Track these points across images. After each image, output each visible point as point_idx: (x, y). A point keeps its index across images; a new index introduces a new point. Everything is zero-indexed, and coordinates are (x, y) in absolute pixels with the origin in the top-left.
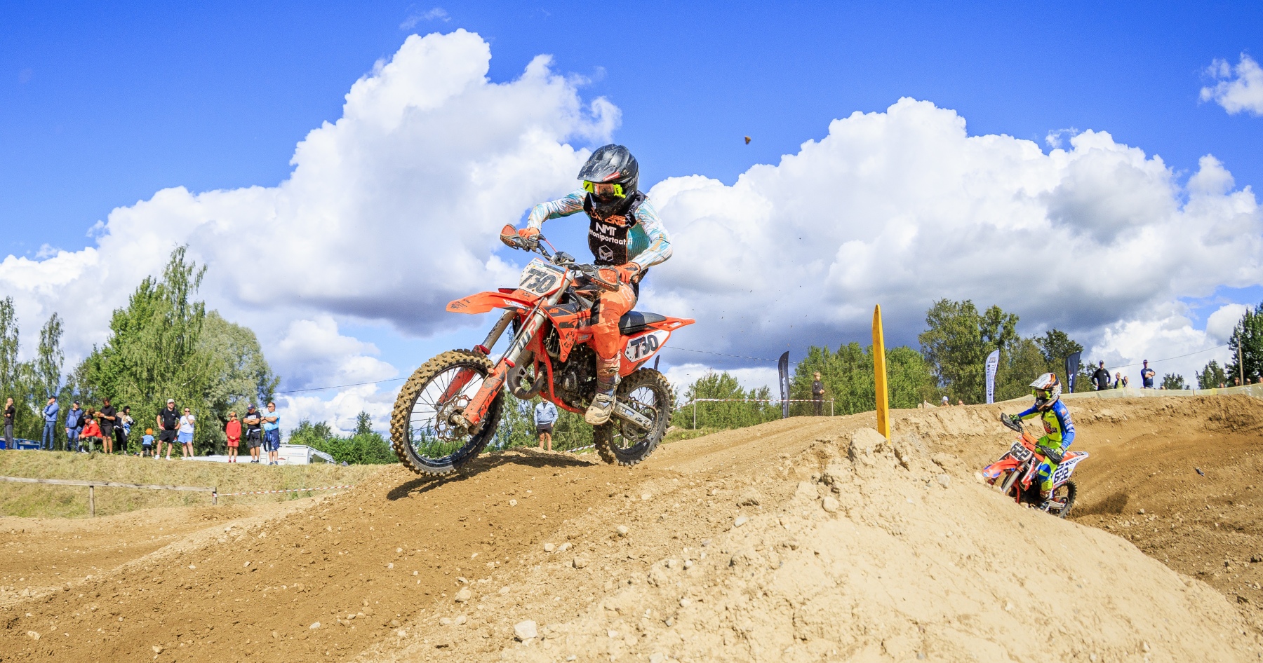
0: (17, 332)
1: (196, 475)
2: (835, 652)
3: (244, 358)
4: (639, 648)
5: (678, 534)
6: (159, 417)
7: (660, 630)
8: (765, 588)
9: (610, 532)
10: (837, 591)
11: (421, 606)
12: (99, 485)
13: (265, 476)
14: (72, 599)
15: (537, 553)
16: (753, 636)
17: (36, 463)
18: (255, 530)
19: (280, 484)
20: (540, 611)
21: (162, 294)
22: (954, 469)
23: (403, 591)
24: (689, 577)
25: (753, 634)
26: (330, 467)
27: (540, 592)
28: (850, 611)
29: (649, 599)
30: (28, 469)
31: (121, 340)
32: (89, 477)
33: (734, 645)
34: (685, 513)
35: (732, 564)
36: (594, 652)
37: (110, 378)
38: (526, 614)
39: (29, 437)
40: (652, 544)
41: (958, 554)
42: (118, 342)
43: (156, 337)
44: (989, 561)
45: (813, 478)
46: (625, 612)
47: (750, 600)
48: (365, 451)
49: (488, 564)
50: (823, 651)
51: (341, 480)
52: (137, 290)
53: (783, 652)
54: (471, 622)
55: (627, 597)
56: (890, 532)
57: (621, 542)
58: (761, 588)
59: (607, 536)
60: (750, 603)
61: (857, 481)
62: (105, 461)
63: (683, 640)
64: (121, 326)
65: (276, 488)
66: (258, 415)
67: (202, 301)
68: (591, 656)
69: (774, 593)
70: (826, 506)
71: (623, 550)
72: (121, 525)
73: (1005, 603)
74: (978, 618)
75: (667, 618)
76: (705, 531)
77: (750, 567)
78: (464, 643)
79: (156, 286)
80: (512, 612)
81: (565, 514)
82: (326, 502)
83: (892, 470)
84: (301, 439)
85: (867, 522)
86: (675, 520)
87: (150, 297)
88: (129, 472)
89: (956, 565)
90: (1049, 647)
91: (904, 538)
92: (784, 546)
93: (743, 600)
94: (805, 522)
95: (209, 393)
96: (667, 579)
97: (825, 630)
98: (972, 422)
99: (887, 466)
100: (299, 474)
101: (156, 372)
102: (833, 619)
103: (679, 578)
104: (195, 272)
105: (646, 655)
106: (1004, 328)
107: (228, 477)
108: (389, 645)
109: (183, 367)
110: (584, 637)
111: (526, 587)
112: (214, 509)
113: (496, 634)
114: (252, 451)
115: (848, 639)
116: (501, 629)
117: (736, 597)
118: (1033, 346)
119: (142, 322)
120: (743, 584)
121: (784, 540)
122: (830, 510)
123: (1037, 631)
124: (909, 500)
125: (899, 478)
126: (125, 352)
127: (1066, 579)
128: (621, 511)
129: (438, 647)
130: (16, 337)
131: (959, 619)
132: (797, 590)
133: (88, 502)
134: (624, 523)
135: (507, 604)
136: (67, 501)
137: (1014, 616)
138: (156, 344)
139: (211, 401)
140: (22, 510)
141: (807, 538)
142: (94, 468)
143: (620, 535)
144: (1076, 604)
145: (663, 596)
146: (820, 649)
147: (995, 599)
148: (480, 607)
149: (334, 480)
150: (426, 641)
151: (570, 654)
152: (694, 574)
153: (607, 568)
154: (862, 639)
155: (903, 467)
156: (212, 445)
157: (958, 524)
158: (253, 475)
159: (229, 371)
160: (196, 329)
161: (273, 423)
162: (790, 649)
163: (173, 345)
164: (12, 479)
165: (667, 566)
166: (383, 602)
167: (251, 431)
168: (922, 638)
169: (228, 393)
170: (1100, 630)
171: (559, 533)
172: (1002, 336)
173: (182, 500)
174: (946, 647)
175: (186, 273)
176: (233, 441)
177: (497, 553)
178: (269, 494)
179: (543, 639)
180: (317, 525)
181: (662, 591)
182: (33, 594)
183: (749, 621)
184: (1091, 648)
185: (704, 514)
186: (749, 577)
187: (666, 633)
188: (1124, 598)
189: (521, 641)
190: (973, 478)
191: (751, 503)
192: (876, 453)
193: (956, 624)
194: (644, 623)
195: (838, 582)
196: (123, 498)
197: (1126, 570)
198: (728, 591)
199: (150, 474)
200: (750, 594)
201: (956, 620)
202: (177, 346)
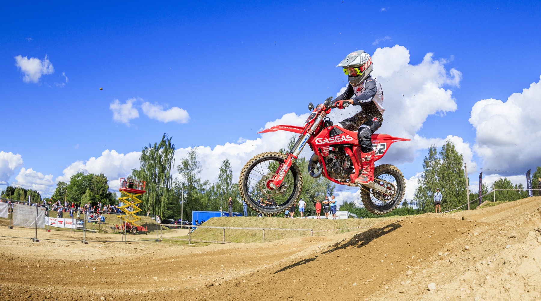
0: (231, 171)
1: (304, 224)
4: (471, 294)
5: (487, 249)
7: (478, 288)
9: (463, 248)
11: (393, 277)
12: (266, 229)
13: (331, 224)
14: (261, 275)
15: (436, 256)
16: (510, 290)
17: (241, 222)
19: (337, 227)
20: (437, 279)
23: (387, 271)
24: (490, 268)
27: (437, 272)
29: (476, 277)
30: (238, 224)
32: (262, 226)
33: (504, 293)
34: (489, 241)
35: (504, 263)
36: (455, 296)
38: (432, 280)
39: (238, 211)
40: (477, 253)
45: (534, 229)
46: (467, 281)
47: (510, 276)
49: (418, 260)
50: (534, 296)
51: (360, 224)
53: (521, 296)
54: (412, 283)
55: (468, 275)
57: (467, 252)
58: (514, 272)
59: (462, 250)
60: (510, 278)
62: (268, 220)
63: (486, 291)
64: (272, 167)
65: (335, 228)
66: (328, 200)
68: (454, 297)
69: (518, 274)
70: (538, 241)
71: (467, 255)
72: (276, 245)
75: (481, 283)
76: (497, 248)
77: (511, 265)
78: (410, 291)
80: (427, 279)
81: (446, 241)
84: (344, 209)
86: (486, 244)
92: (523, 256)
94: (531, 247)
96: (482, 268)
97: (535, 288)
100: (344, 222)
102: (539, 284)
103: (486, 268)
105: (473, 297)
107: (317, 225)
108: (382, 292)
110: (452, 290)
111: (432, 269)
112: (312, 237)
113: (421, 288)
114: (326, 214)
116: (423, 286)
117: (506, 276)
120: (508, 271)
121: (523, 254)
128: (466, 240)
129: (400, 293)
130: (231, 174)
132: (527, 273)
133: (262, 236)
134: (467, 244)
135: (425, 276)
136: (254, 235)
139: (309, 195)
140: (237, 241)
141: (531, 253)
142: (264, 223)
143: (466, 249)
145: (481, 275)
148: (416, 277)
149: (358, 225)
150: (396, 290)
151: (447, 297)
153: (461, 263)
156: (310, 212)
158: (326, 223)
162: (523, 295)
164: (232, 228)
165: (482, 264)
166: (380, 275)
167: (325, 207)
169: (315, 192)
171: (444, 248)
173: (299, 234)
176: (318, 210)
177: (421, 256)
178: (333, 231)
179: (438, 291)
181: (480, 273)
182: (244, 273)
183: (509, 285)
185: (496, 242)
186: (510, 268)
187: (481, 289)
189: (430, 291)
191: (513, 237)
194: (473, 285)
196: (276, 234)
198: (503, 274)
199: (286, 224)
200: (510, 274)
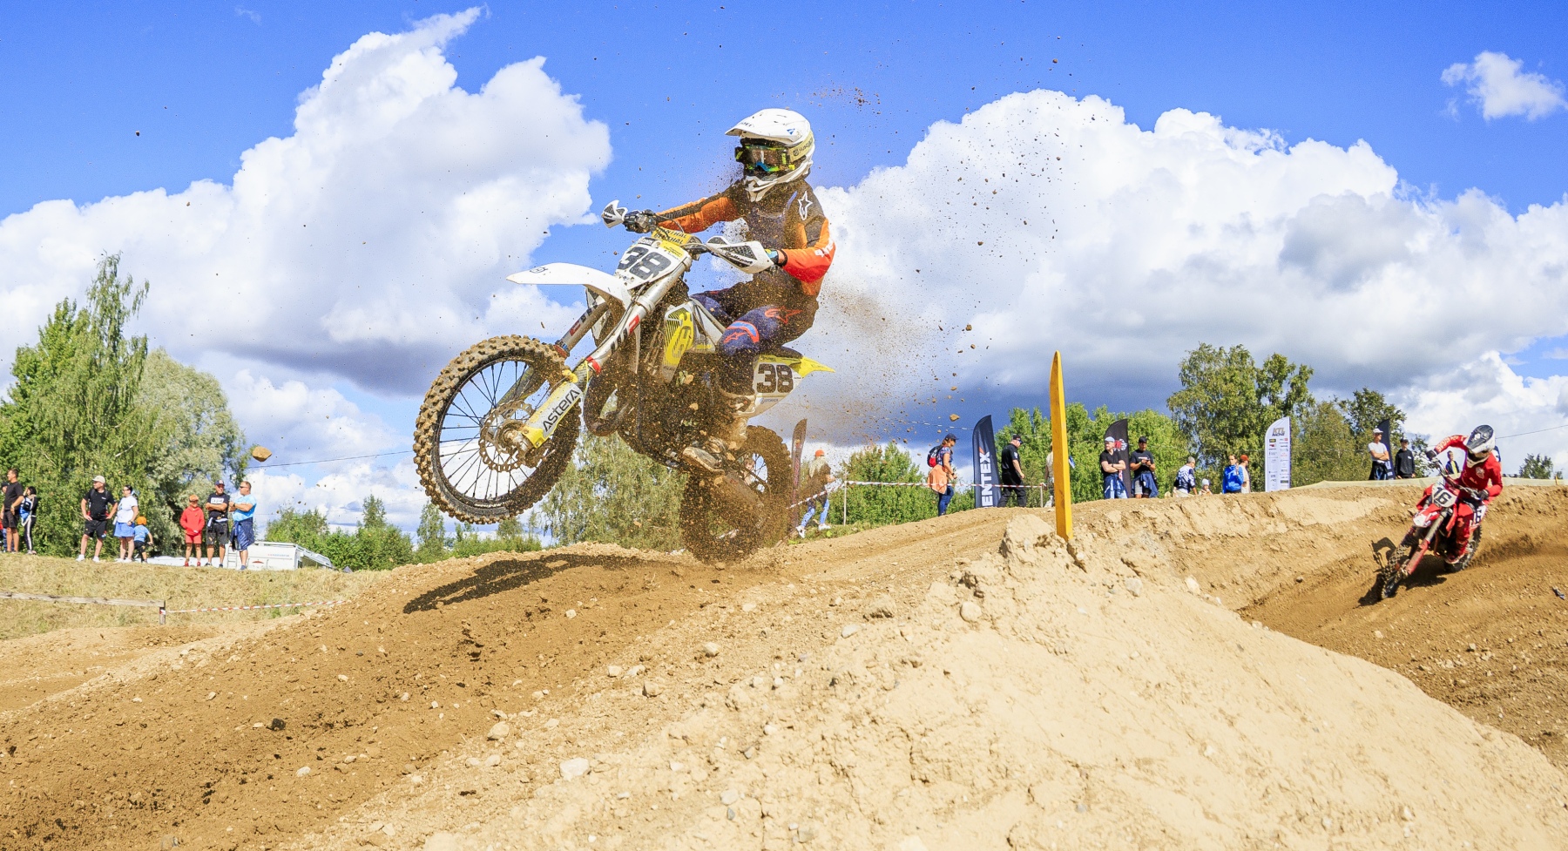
1: (137, 584)
2: (965, 799)
3: (204, 416)
4: (707, 783)
5: (782, 654)
6: (84, 501)
7: (736, 763)
8: (873, 714)
9: (696, 651)
10: (971, 721)
11: (443, 748)
13: (235, 586)
15: (599, 679)
16: (856, 774)
18: (222, 653)
19: (255, 598)
20: (596, 750)
21: (85, 324)
22: (1151, 572)
24: (778, 698)
25: (857, 771)
26: (326, 574)
27: (599, 725)
28: (987, 747)
29: (725, 725)
31: (28, 391)
33: (832, 784)
35: (833, 683)
36: (652, 789)
37: (12, 445)
38: (577, 753)
40: (748, 666)
41: (1144, 681)
42: (25, 396)
43: (78, 386)
44: (1186, 691)
45: (952, 578)
46: (695, 740)
47: (853, 727)
48: (375, 554)
49: (533, 693)
50: (950, 797)
51: (342, 592)
52: (50, 320)
53: (896, 796)
54: (506, 763)
55: (696, 723)
56: (1051, 649)
57: (708, 664)
58: (868, 713)
59: (692, 658)
60: (853, 731)
61: (1010, 582)
62: (6, 563)
63: (765, 776)
64: (29, 370)
65: (249, 603)
66: (227, 499)
67: (143, 336)
68: (648, 793)
69: (885, 720)
70: (963, 614)
71: (709, 673)
72: (32, 651)
73: (1204, 745)
74: (1165, 764)
75: (747, 750)
77: (856, 687)
78: (497, 790)
79: (77, 312)
80: (561, 749)
81: (640, 630)
82: (320, 615)
83: (1063, 570)
84: (285, 535)
85: (1020, 635)
86: (781, 637)
87: (69, 328)
88: (42, 579)
89: (1140, 695)
90: (1264, 806)
91: (1071, 658)
92: (904, 662)
93: (844, 728)
94: (935, 634)
95: (154, 468)
96: (750, 701)
97: (953, 770)
98: (1232, 517)
99: (1055, 565)
100: (283, 584)
101: (76, 436)
102: (963, 756)
103: (766, 699)
104: (134, 290)
105: (717, 793)
106: (1292, 386)
107: (182, 587)
108: (399, 794)
109: (117, 430)
110: (641, 770)
111: (581, 719)
112: (162, 629)
113: (537, 778)
115: (983, 782)
116: (545, 771)
117: (836, 724)
118: (1335, 413)
119: (58, 365)
120: (845, 708)
121: (905, 655)
122: (969, 619)
123: (1248, 784)
124: (1081, 610)
125: (1070, 581)
126: (34, 408)
127: (1297, 720)
128: (713, 626)
129: (463, 794)
131: (1138, 764)
132: (917, 717)
134: (716, 640)
135: (554, 740)
137: (1216, 764)
138: (77, 396)
139: (156, 479)
141: (936, 653)
143: (707, 655)
144: (1308, 752)
145: (746, 724)
146: (946, 794)
147: (1191, 740)
148: (520, 744)
149: (332, 592)
150: (448, 788)
151: (623, 791)
152: (784, 695)
153: (686, 696)
154: (1002, 783)
155: (1077, 568)
157: (1148, 643)
158: (218, 584)
159: (182, 437)
160: (136, 376)
161: (245, 513)
162: (907, 793)
163: (102, 398)
165: (752, 686)
167: (214, 521)
168: (1084, 785)
169: (180, 468)
170: (1340, 787)
171: (630, 654)
172: (1289, 396)
173: (117, 619)
174: (1116, 798)
175: (121, 295)
178: (240, 611)
179: (589, 773)
180: (307, 645)
181: (744, 717)
183: (852, 754)
184: (1325, 810)
185: (819, 629)
186: (854, 699)
187: (743, 766)
188: (1384, 749)
190: (1183, 585)
191: (883, 614)
192: (1039, 548)
193: (1133, 770)
194: (718, 754)
195: (973, 710)
196: (32, 615)
197: (1393, 714)
198: (825, 716)
199: (71, 583)
200: (854, 720)
201: (1133, 764)
202: (109, 400)
